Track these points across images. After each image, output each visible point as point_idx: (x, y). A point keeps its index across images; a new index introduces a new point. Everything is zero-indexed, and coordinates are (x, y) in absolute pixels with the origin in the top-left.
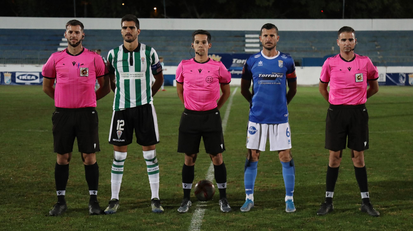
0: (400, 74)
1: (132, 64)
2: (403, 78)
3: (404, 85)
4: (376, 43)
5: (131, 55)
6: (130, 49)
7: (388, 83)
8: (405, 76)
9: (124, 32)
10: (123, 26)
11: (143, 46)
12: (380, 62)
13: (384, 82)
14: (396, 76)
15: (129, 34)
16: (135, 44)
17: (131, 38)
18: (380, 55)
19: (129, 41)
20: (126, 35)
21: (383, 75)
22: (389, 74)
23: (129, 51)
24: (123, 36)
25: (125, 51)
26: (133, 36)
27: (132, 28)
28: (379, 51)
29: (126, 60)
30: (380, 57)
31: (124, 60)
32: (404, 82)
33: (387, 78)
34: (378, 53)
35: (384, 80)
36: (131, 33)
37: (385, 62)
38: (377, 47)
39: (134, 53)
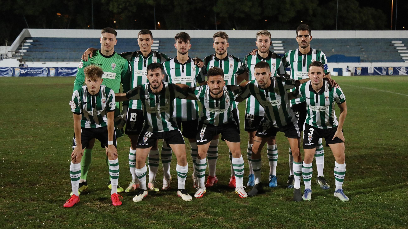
0: (383, 68)
1: (304, 65)
2: (385, 70)
3: (385, 75)
4: (361, 47)
5: (305, 57)
6: (305, 53)
7: (375, 73)
8: (386, 69)
9: (299, 40)
10: (298, 35)
11: (314, 50)
12: (366, 59)
13: (372, 73)
14: (380, 69)
15: (304, 42)
16: (308, 49)
17: (306, 44)
18: (365, 55)
19: (304, 47)
20: (301, 43)
21: (372, 68)
22: (376, 68)
23: (303, 54)
24: (299, 43)
25: (300, 54)
26: (307, 43)
27: (306, 36)
28: (363, 52)
29: (301, 62)
30: (365, 56)
31: (299, 62)
32: (385, 73)
33: (374, 70)
34: (364, 53)
35: (373, 72)
36: (306, 41)
37: (370, 60)
38: (362, 50)
39: (307, 56)
